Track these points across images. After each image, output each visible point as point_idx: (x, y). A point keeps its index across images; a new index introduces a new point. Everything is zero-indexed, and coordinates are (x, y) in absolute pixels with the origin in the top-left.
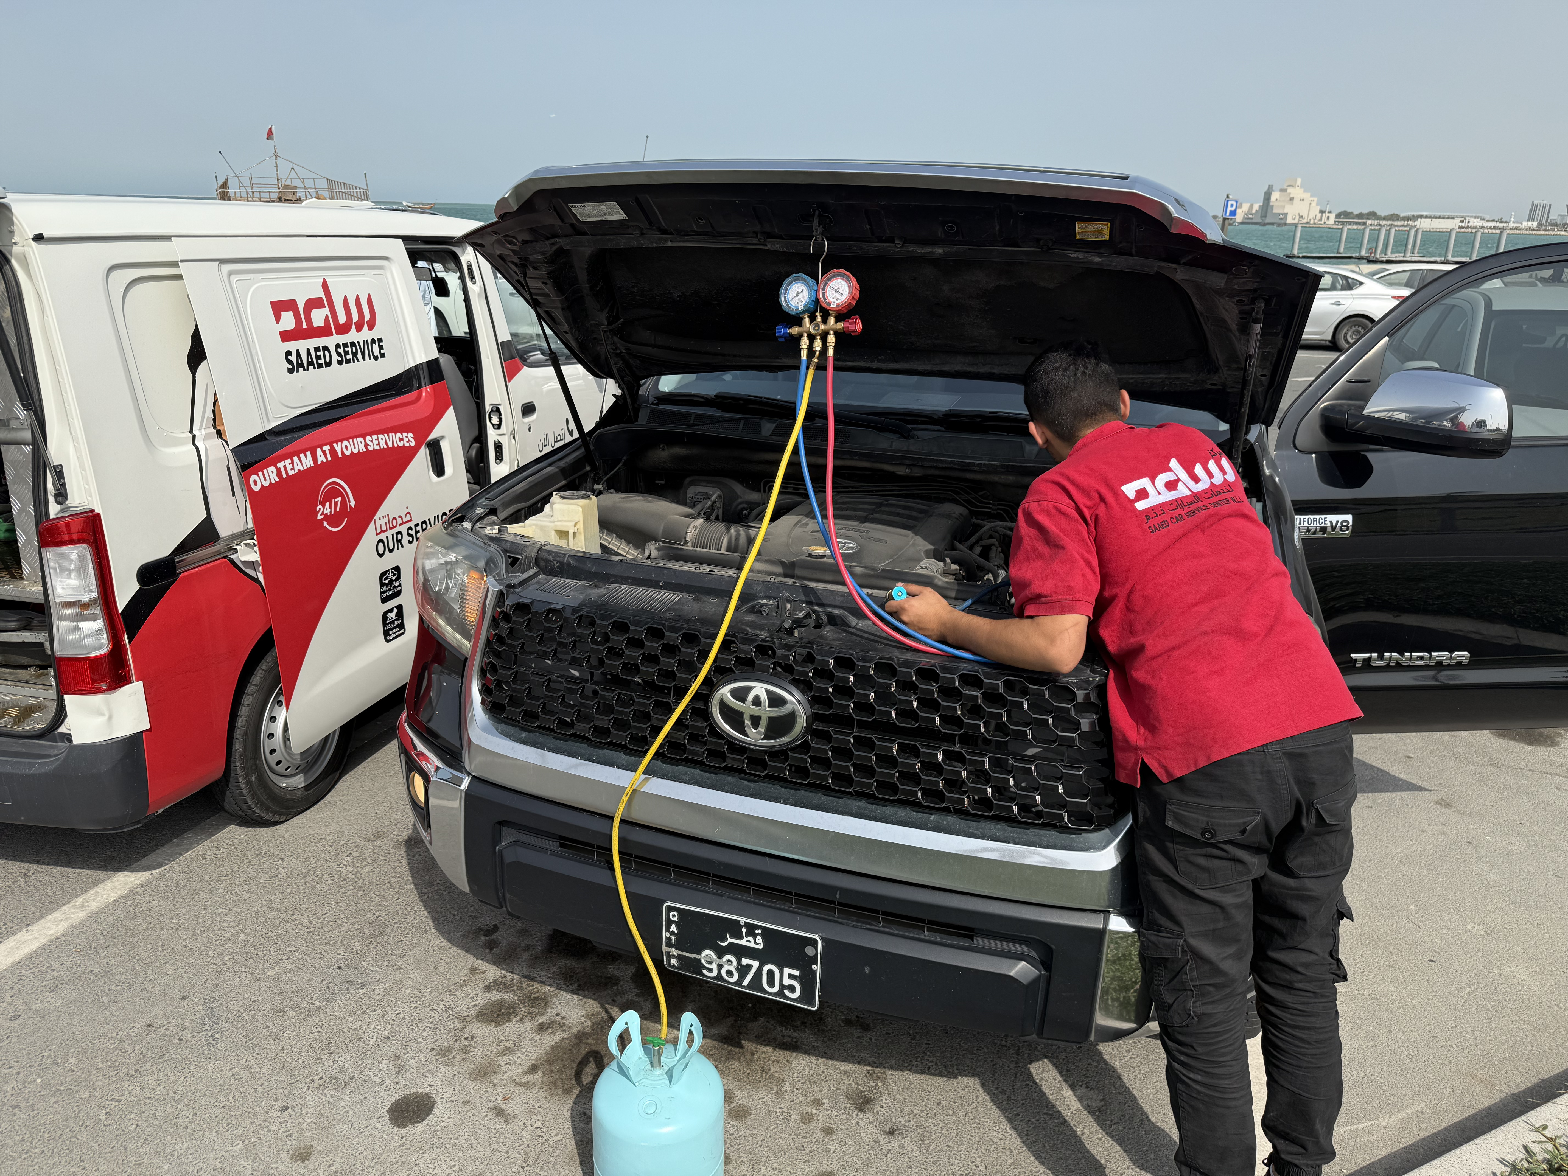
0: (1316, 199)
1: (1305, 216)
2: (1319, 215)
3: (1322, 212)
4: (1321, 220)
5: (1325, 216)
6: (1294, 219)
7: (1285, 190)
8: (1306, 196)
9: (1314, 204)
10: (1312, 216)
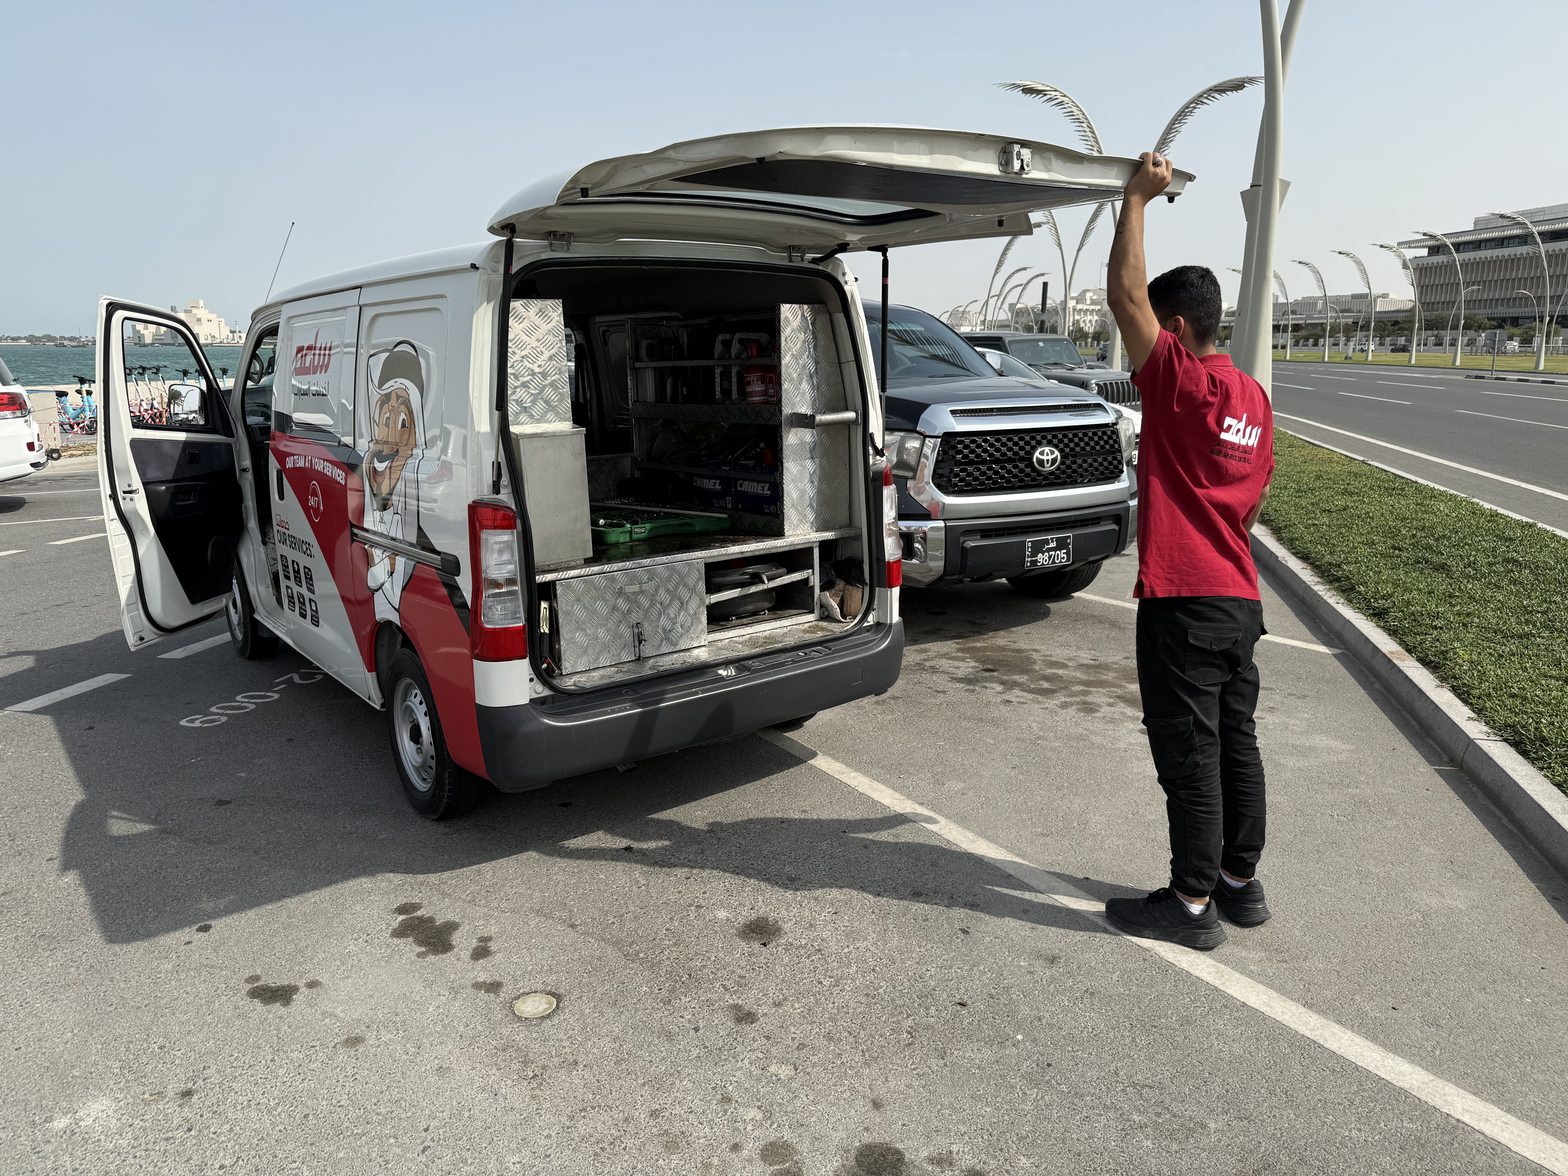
0: (223, 320)
1: (217, 336)
2: (231, 335)
3: (233, 332)
4: (233, 339)
5: (237, 335)
6: (207, 339)
7: (190, 311)
8: (213, 316)
9: (223, 324)
10: (223, 336)
